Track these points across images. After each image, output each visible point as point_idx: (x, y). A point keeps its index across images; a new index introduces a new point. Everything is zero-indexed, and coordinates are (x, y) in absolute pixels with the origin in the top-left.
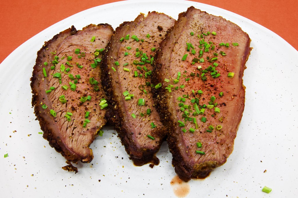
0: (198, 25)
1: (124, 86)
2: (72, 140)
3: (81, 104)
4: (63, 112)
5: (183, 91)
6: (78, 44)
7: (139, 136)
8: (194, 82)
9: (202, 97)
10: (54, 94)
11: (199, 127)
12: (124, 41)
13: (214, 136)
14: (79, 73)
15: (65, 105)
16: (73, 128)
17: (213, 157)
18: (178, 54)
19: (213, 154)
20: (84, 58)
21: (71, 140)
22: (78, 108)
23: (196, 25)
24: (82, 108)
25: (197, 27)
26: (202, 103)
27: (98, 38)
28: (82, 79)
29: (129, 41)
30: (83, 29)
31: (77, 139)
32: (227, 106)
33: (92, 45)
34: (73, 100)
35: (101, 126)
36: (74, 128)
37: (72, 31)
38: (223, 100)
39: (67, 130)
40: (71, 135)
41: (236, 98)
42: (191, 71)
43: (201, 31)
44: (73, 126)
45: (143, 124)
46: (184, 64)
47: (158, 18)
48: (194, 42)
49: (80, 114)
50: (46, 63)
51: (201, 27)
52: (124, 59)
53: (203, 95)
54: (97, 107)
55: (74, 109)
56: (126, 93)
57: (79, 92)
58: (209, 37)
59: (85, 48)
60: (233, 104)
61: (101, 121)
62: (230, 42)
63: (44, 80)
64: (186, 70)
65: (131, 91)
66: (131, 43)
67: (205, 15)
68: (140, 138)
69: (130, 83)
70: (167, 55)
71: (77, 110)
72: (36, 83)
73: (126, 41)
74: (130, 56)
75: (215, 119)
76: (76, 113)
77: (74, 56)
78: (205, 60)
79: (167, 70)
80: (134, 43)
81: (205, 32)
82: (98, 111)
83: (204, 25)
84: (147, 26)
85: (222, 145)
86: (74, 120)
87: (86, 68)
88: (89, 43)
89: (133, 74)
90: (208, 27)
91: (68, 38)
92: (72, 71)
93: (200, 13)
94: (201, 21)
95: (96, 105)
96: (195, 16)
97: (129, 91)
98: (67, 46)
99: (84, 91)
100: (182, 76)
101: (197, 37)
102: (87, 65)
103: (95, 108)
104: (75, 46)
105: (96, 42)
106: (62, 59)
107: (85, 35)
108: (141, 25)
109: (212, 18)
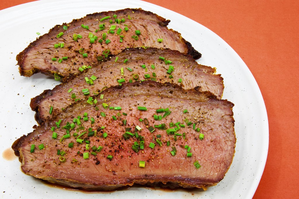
0: (206, 116)
1: (102, 75)
3: (77, 52)
4: (65, 42)
5: (98, 117)
6: (148, 31)
7: (50, 100)
8: (116, 127)
9: (100, 139)
10: (83, 31)
11: (62, 143)
12: (162, 61)
13: (53, 158)
14: (114, 41)
15: (72, 41)
16: (49, 52)
17: (28, 161)
19: (32, 160)
20: (134, 41)
21: (36, 54)
22: (73, 51)
23: (203, 114)
24: (74, 54)
25: (202, 116)
26: (93, 140)
27: (165, 44)
28: (108, 46)
29: (164, 66)
30: (171, 30)
31: (38, 58)
32: (97, 166)
33: (154, 42)
34: (79, 45)
35: (59, 73)
36: (50, 54)
37: (163, 23)
38: (104, 161)
39: (46, 48)
40: (41, 52)
41: (111, 175)
42: (130, 120)
43: (199, 122)
44: (51, 52)
45: (64, 100)
46: (134, 111)
47: (215, 84)
48: (177, 117)
49: (66, 54)
50: (115, 15)
51: (204, 120)
52: (136, 67)
53: (104, 140)
54: (80, 65)
55: (70, 48)
56: (93, 78)
57: (91, 47)
58: (194, 132)
59: (147, 38)
60: (101, 172)
61: (66, 72)
62: (199, 158)
63: (97, 21)
64: (128, 115)
65: (99, 81)
66: (162, 68)
67: (229, 121)
68: (48, 102)
69: (108, 79)
70: (138, 91)
71: (69, 51)
72: (91, 17)
73: (163, 63)
74: (144, 71)
75: (76, 156)
76: (66, 51)
77: (133, 32)
78: (154, 134)
79: (118, 95)
80: (164, 71)
81: (199, 126)
82: (75, 67)
83: (210, 123)
84: (196, 77)
85: (44, 166)
86: (58, 51)
87: (122, 45)
88: (155, 39)
89: (121, 78)
90: (210, 128)
91: (153, 22)
92: (114, 36)
93: (227, 115)
94: (215, 119)
95: (82, 64)
96: (219, 110)
97: (98, 80)
98: (141, 24)
99: (94, 50)
100: (118, 112)
101: (185, 118)
102: (127, 45)
103: (77, 63)
104: (145, 29)
105: (159, 45)
106: (124, 25)
107: (163, 33)
108: (195, 72)
109: (228, 130)
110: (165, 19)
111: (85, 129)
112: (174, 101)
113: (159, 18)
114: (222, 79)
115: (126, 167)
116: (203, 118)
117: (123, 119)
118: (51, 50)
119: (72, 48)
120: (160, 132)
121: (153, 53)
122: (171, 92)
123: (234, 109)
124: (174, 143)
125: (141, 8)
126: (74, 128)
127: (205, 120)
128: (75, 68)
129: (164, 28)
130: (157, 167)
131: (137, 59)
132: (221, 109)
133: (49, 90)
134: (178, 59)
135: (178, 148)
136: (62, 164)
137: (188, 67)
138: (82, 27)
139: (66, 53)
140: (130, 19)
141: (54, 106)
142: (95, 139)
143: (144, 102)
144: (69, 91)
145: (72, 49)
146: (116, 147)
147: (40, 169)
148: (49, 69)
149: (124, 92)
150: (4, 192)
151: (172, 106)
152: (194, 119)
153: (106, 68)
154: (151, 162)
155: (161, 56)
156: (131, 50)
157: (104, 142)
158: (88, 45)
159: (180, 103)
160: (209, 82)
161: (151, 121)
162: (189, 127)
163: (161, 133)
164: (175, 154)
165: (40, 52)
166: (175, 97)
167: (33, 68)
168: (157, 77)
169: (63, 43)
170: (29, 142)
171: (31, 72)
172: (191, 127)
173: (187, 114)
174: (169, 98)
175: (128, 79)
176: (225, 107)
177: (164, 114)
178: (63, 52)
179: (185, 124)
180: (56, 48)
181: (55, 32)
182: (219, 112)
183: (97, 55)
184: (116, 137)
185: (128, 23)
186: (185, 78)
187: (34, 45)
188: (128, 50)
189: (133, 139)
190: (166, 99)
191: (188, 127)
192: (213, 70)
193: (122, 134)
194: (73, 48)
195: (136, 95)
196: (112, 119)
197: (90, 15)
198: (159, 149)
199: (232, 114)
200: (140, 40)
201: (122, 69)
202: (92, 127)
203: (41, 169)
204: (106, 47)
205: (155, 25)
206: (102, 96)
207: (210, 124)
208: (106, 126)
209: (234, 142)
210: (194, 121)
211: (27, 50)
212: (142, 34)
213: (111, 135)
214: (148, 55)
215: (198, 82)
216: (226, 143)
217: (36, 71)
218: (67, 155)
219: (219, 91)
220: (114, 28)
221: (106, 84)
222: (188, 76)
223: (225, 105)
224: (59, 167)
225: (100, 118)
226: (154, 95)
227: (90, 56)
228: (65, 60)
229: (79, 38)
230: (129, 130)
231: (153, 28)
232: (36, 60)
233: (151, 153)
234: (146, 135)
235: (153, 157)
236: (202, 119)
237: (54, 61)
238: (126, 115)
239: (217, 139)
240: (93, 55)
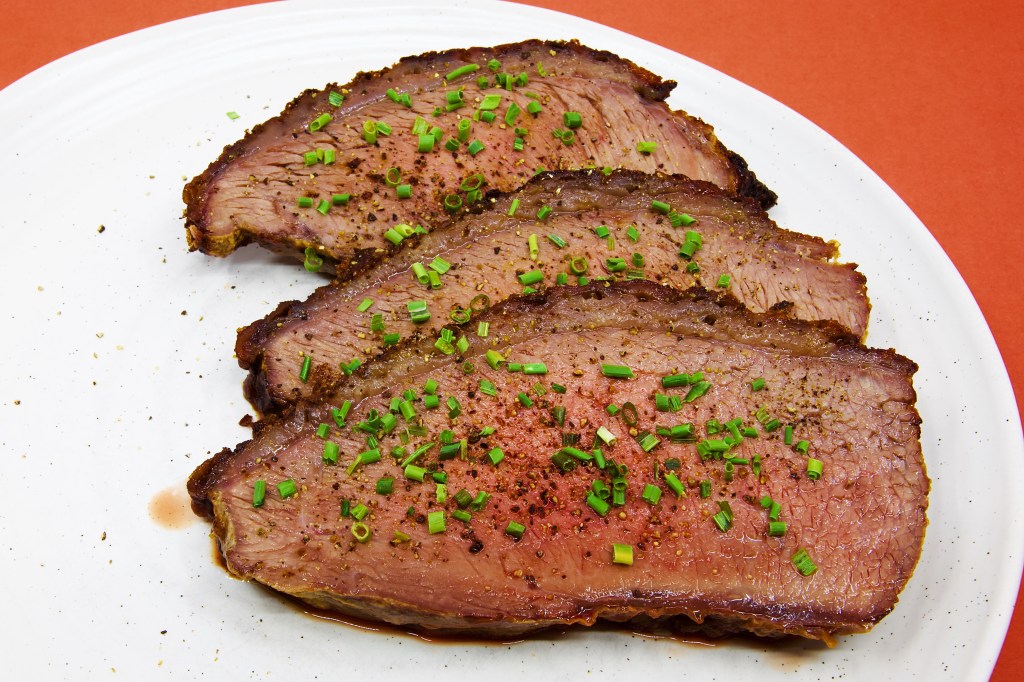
0: (825, 401)
1: (466, 256)
2: (245, 186)
3: (377, 178)
4: (335, 146)
5: (471, 395)
6: (606, 117)
7: (301, 335)
8: (530, 430)
9: (479, 468)
10: (392, 111)
11: (355, 479)
12: (662, 217)
13: (330, 526)
14: (495, 148)
15: (361, 142)
16: (286, 178)
17: (248, 534)
18: (627, 349)
19: (260, 533)
20: (559, 148)
21: (246, 183)
22: (362, 175)
23: (815, 394)
24: (369, 186)
25: (812, 400)
26: (455, 471)
27: (661, 160)
28: (475, 161)
29: (669, 231)
30: (680, 113)
31: (252, 195)
32: (474, 559)
33: (626, 152)
34: (384, 157)
35: (322, 248)
36: (289, 183)
37: (654, 90)
38: (495, 541)
39: (278, 165)
40: (262, 179)
41: (522, 587)
42: (578, 411)
43: (803, 421)
44: (294, 178)
45: (348, 338)
46: (590, 380)
47: (838, 297)
48: (729, 403)
49: (342, 185)
50: (494, 62)
51: (819, 415)
52: (578, 232)
53: (492, 471)
54: (387, 221)
55: (353, 165)
56: (440, 266)
57: (420, 164)
58: (789, 455)
59: (602, 138)
60: (487, 577)
61: (342, 243)
62: (808, 540)
63: (435, 79)
64: (569, 393)
65: (457, 277)
66: (663, 239)
67: (901, 421)
68: (295, 340)
69: (486, 270)
70: (601, 313)
71: (352, 176)
72: (417, 64)
73: (665, 221)
74: (603, 247)
75: (402, 522)
76: (341, 174)
77: (555, 119)
78: (656, 455)
79: (534, 327)
80: (670, 248)
81: (805, 435)
82: (373, 229)
83: (840, 426)
84: (775, 271)
85: (301, 553)
86: (316, 175)
87: (523, 160)
88: (628, 143)
89: (530, 270)
90: (841, 443)
91: (619, 87)
92: (494, 131)
93: (896, 401)
94: (855, 413)
95: (395, 218)
96: (867, 384)
97: (453, 273)
98: (582, 92)
99: (432, 175)
100: (536, 380)
101: (757, 406)
102: (536, 160)
103: (379, 216)
104: (594, 110)
105: (643, 162)
106: (527, 95)
107: (653, 123)
108: (772, 253)
109: (901, 451)
110: (659, 78)
111: (429, 435)
112: (720, 351)
113: (640, 73)
114: (861, 279)
115: (569, 566)
116: (817, 410)
117: (552, 404)
118: (293, 172)
119: (360, 167)
120: (675, 450)
121: (631, 190)
122: (710, 320)
123: (917, 379)
124: (725, 489)
125: (578, 41)
126: (394, 429)
127: (824, 416)
128: (370, 232)
129: (658, 107)
130: (671, 566)
131: (581, 206)
132: (875, 379)
133: (296, 303)
134: (714, 210)
135: (739, 507)
136: (361, 550)
137: (747, 238)
138: (390, 99)
139: (342, 181)
140: (543, 75)
141: (315, 355)
142: (463, 469)
143: (622, 349)
144: (363, 307)
145: (361, 171)
146: (533, 496)
147: (288, 561)
148: (287, 235)
149: (553, 314)
150: (164, 632)
151: (714, 366)
152: (788, 411)
153: (480, 235)
154: (650, 550)
155: (658, 199)
156: (562, 179)
157: (491, 478)
158: (413, 156)
159: (740, 358)
160: (819, 289)
161: (646, 413)
162: (772, 437)
163: (679, 456)
164: (729, 524)
165: (258, 177)
166: (723, 336)
167: (239, 229)
168: (648, 268)
169: (331, 149)
170: (246, 474)
171: (232, 241)
172: (777, 438)
173: (763, 392)
174: (703, 339)
175: (554, 273)
176: (891, 374)
177: (687, 390)
178: (333, 179)
179: (757, 427)
180: (311, 166)
181: (301, 112)
182: (869, 388)
183: (443, 190)
184: (532, 463)
185: (537, 88)
186: (738, 272)
187: (239, 155)
188: (551, 176)
189: (588, 471)
190: (694, 342)
191: (767, 435)
192: (830, 249)
193: (553, 453)
194: (363, 166)
195: (593, 326)
196: (515, 404)
197: (412, 59)
198: (674, 508)
199: (910, 399)
200: (579, 145)
201: (533, 240)
202: (451, 427)
203: (291, 563)
204: (470, 166)
205: (626, 97)
206: (483, 328)
207: (838, 427)
208: (497, 426)
209: (921, 492)
210: (788, 419)
211: (216, 170)
212: (587, 126)
213: (515, 456)
214: (615, 194)
215: (783, 287)
216: (896, 494)
217: (246, 238)
218: (373, 517)
219: (853, 318)
220: (493, 105)
221: (480, 287)
222: (749, 268)
223: (887, 367)
224: (352, 557)
225: (479, 400)
226: (652, 330)
227: (419, 193)
228: (338, 204)
229: (382, 135)
230: (574, 440)
231: (620, 106)
232: (245, 202)
233: (650, 518)
234: (628, 460)
235: (658, 534)
236: (811, 410)
237: (305, 206)
238: (562, 390)
239: (864, 479)
240: (428, 191)
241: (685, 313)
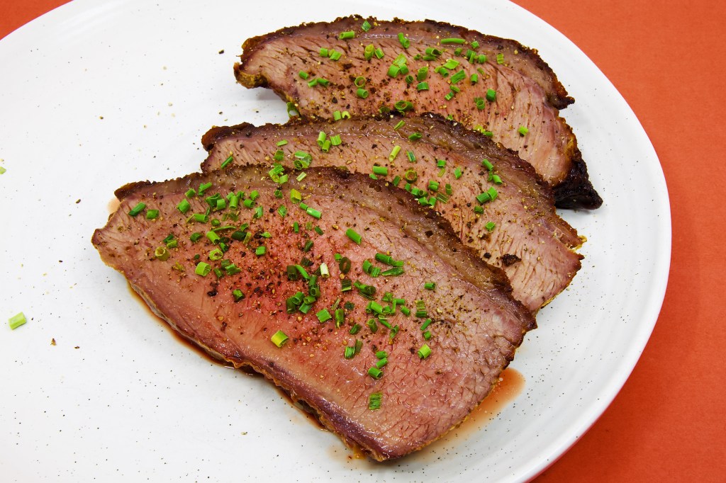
0: (463, 316)
1: (355, 141)
2: (279, 52)
3: (353, 80)
4: (346, 52)
5: (272, 211)
6: (515, 102)
7: (238, 144)
8: (289, 246)
9: (248, 253)
10: (393, 46)
11: (187, 227)
12: (485, 172)
13: (153, 243)
14: (436, 92)
15: (361, 56)
16: (305, 58)
18: (371, 228)
19: (120, 229)
20: (473, 109)
21: (281, 51)
22: (348, 75)
23: (460, 309)
24: (346, 82)
25: (455, 312)
26: (236, 248)
27: (529, 144)
28: (418, 96)
29: (483, 181)
30: (563, 120)
31: (279, 59)
32: (206, 299)
33: (511, 129)
34: (368, 69)
35: (296, 105)
36: (304, 61)
37: (558, 99)
38: (224, 295)
39: (306, 49)
40: (291, 52)
41: (217, 327)
42: (321, 248)
43: (442, 321)
44: (309, 60)
45: (260, 156)
48: (407, 289)
49: (332, 75)
50: (475, 43)
51: (454, 323)
52: (428, 157)
53: (254, 258)
54: (343, 107)
55: (347, 67)
56: (336, 140)
57: (384, 83)
58: (419, 336)
59: (503, 115)
60: (205, 311)
61: (310, 108)
62: (390, 390)
63: (436, 40)
64: (324, 236)
65: (341, 151)
66: (476, 185)
67: (500, 352)
68: (235, 145)
69: (360, 155)
70: (374, 200)
71: (343, 72)
72: (431, 26)
73: (486, 176)
74: (436, 173)
75: (188, 260)
76: (337, 70)
77: (483, 91)
78: (345, 296)
79: (332, 190)
80: (476, 192)
81: (437, 330)
82: (330, 106)
83: (462, 336)
84: (528, 236)
85: (128, 248)
86: (322, 63)
87: (445, 107)
88: (516, 124)
89: (384, 166)
90: (454, 346)
91: (538, 88)
92: (443, 83)
93: (507, 339)
94: (477, 333)
95: (348, 107)
96: (496, 320)
97: (341, 147)
98: (512, 82)
99: (386, 91)
100: (312, 220)
101: (422, 299)
102: (454, 110)
103: (340, 102)
104: (510, 95)
105: (517, 139)
106: (478, 70)
107: (541, 118)
108: (536, 225)
109: (486, 370)
110: (566, 93)
111: (238, 222)
112: (424, 254)
113: (557, 86)
114: (578, 267)
115: (251, 329)
116: (455, 319)
117: (310, 238)
118: (312, 57)
119: (350, 69)
120: (358, 299)
121: (478, 147)
122: (429, 234)
123: (530, 335)
124: (367, 336)
125: (537, 51)
126: (224, 209)
127: (456, 326)
128: (330, 109)
129: (552, 111)
130: (302, 360)
131: (441, 143)
132: (504, 320)
133: (251, 126)
134: (519, 182)
135: (366, 350)
136: (157, 263)
137: (530, 210)
138: (398, 40)
139: (334, 73)
140: (499, 62)
141: (238, 158)
142: (241, 249)
143: (369, 226)
144: (280, 144)
145: (349, 72)
146: (263, 284)
147: (120, 250)
148: (284, 90)
149: (347, 187)
150: (61, 261)
151: (413, 262)
152: (436, 311)
153: (372, 133)
154: (298, 346)
155: (490, 161)
156: (438, 121)
157: (251, 261)
158: (383, 76)
159: (432, 264)
160: (547, 261)
161: (356, 269)
162: (416, 321)
163: (356, 303)
164: (352, 356)
165: (290, 50)
166: (430, 247)
167: (261, 75)
169: (343, 52)
170: (144, 198)
171: (252, 79)
172: (420, 323)
173: (431, 293)
174: (419, 243)
176: (515, 320)
177: (389, 268)
178: (330, 70)
179: (414, 311)
180: (323, 57)
181: (343, 26)
182: (496, 323)
183: (388, 104)
184: (277, 265)
185: (488, 68)
187: (288, 34)
188: (432, 116)
189: (304, 286)
190: (412, 242)
191: (415, 319)
192: (576, 240)
193: (292, 264)
194: (352, 71)
195: (363, 205)
196: (291, 227)
197: (432, 22)
198: (331, 331)
199: (517, 343)
200: (486, 114)
201: (396, 149)
202: (251, 223)
203: (119, 251)
204: (413, 96)
205: (536, 96)
206: (302, 176)
207: (460, 337)
208: (274, 234)
209: (477, 400)
210: (434, 315)
211: (270, 37)
212: (499, 103)
213: (272, 257)
214: (465, 145)
215: (525, 248)
216: (462, 393)
217: (262, 82)
218: (177, 250)
220: (452, 67)
221: (349, 162)
222: (514, 226)
223: (517, 316)
224: (149, 264)
225: (274, 215)
226: (394, 224)
227: (371, 98)
228: (322, 85)
229: (375, 56)
230: (307, 264)
231: (529, 99)
232: (274, 62)
233: (314, 329)
234: (329, 291)
235: (309, 339)
236: (452, 317)
237: (302, 78)
238: (321, 233)
239: (452, 375)
240: (378, 100)
241: (416, 222)
